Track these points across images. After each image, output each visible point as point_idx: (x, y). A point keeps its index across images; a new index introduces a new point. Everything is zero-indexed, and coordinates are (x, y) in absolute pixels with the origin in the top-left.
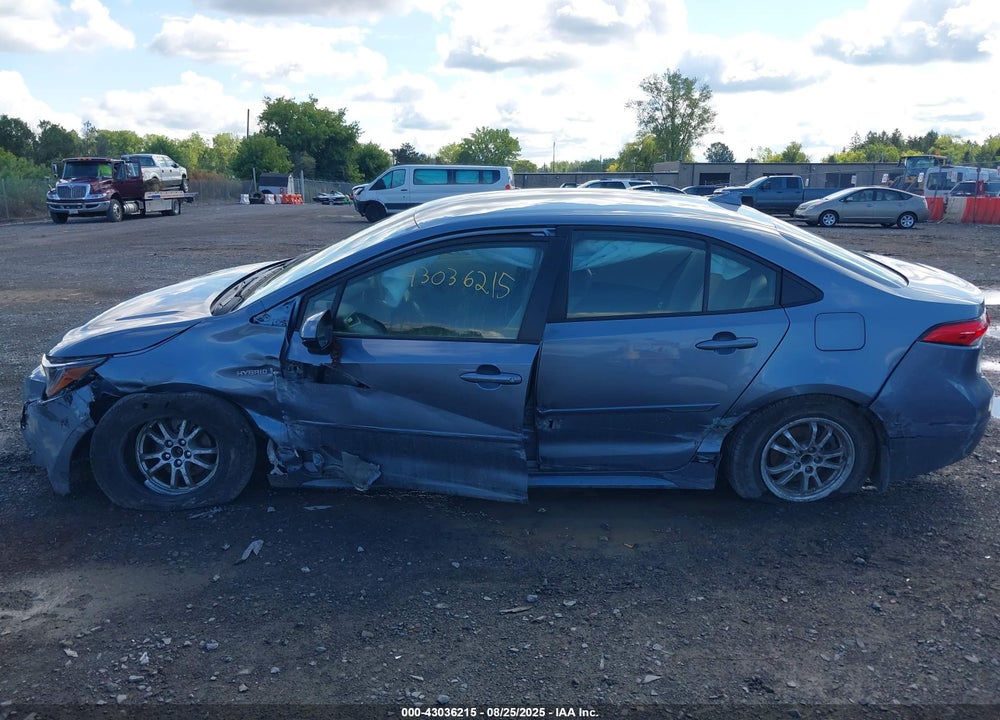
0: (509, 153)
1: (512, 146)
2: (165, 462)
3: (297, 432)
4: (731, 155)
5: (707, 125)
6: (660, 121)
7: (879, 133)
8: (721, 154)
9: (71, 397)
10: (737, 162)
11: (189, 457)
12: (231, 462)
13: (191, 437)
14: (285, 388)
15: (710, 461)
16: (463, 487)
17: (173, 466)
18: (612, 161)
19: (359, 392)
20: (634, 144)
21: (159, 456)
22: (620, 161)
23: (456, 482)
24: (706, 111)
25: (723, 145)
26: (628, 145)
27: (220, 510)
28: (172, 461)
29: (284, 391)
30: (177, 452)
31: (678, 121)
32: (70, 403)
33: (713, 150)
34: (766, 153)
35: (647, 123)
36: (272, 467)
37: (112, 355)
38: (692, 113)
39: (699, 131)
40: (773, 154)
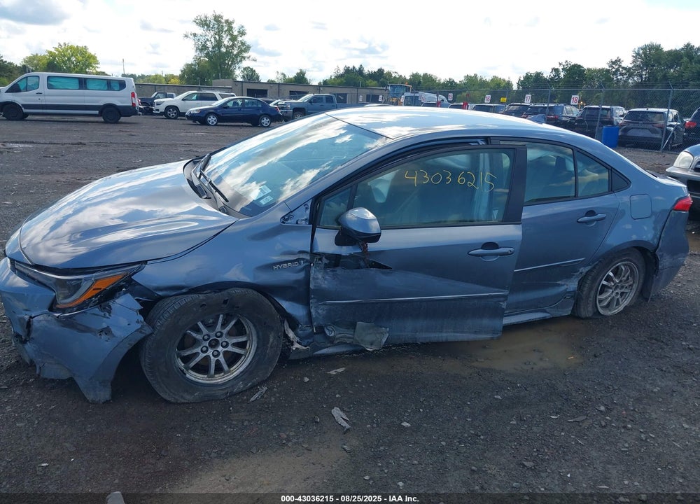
0: (89, 65)
1: (91, 60)
2: (205, 355)
3: (320, 311)
4: (258, 77)
5: (245, 55)
6: (210, 49)
7: (351, 67)
8: (251, 76)
9: (110, 307)
10: (262, 81)
11: (226, 346)
12: (269, 345)
13: (228, 328)
14: (320, 276)
15: (572, 297)
16: (452, 334)
17: (212, 357)
18: (173, 77)
19: (383, 273)
20: (192, 65)
21: (198, 350)
22: (181, 77)
23: (446, 332)
24: (243, 44)
25: (252, 69)
26: (188, 65)
27: (265, 389)
28: (210, 353)
29: (317, 279)
30: (214, 344)
31: (223, 50)
32: (110, 313)
33: (245, 72)
34: (282, 76)
35: (201, 50)
36: (292, 343)
37: (145, 262)
38: (233, 45)
39: (239, 59)
40: (287, 77)
